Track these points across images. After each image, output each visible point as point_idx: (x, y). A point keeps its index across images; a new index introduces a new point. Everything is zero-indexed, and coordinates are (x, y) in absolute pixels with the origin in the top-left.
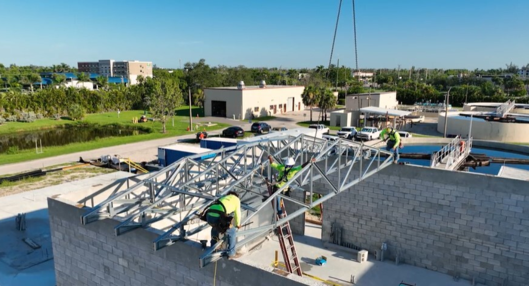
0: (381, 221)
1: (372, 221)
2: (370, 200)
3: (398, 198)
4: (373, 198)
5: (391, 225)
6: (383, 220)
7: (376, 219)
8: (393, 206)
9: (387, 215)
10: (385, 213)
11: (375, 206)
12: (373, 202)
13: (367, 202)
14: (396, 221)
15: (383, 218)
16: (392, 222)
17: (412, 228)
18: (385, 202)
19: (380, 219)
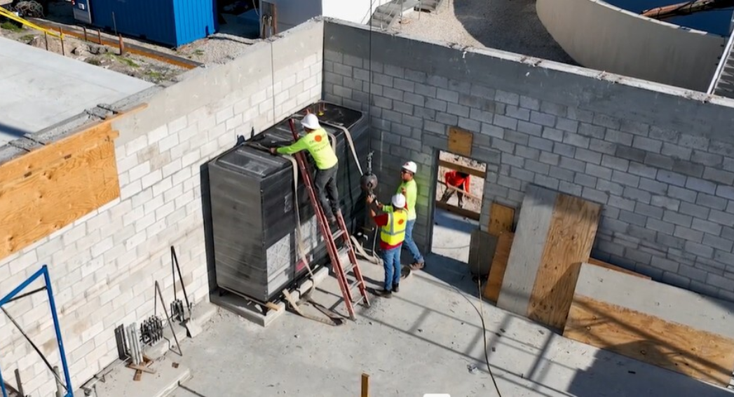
0: (640, 245)
1: (616, 241)
2: (615, 190)
3: (698, 192)
4: (624, 186)
5: (667, 258)
6: (645, 243)
7: (626, 237)
8: (678, 212)
9: (657, 232)
10: (653, 227)
11: (627, 206)
12: (623, 196)
13: (608, 193)
14: (683, 249)
15: (645, 239)
16: (671, 250)
17: (726, 271)
18: (658, 200)
19: (637, 241)
